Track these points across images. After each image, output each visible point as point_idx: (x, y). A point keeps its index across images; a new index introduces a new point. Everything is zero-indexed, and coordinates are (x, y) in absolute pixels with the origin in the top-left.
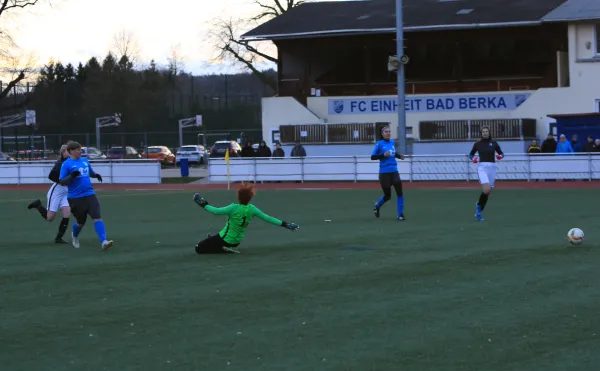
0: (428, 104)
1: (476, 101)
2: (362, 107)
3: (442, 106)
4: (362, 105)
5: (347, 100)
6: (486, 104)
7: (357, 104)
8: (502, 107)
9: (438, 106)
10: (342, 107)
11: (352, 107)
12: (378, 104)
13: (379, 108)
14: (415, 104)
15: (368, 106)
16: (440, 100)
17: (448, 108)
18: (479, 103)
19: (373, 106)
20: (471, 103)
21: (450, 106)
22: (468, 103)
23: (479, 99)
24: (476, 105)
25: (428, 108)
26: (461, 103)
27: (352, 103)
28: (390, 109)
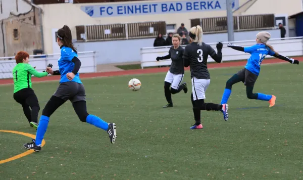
0: (163, 8)
1: (199, 4)
2: (110, 12)
3: (173, 9)
4: (110, 10)
5: (96, 6)
6: (206, 6)
7: (105, 9)
8: (218, 8)
9: (170, 9)
10: (92, 12)
11: (101, 11)
12: (123, 8)
13: (123, 11)
14: (152, 8)
15: (115, 10)
16: (172, 5)
17: (177, 10)
18: (201, 6)
19: (118, 10)
20: (195, 6)
21: (179, 8)
22: (193, 6)
23: (201, 3)
24: (199, 7)
25: (163, 11)
26: (187, 6)
27: (101, 8)
28: (132, 12)
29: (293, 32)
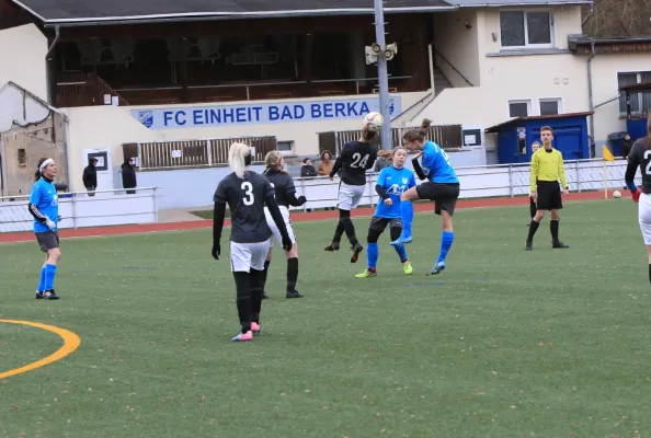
0: (271, 113)
1: (333, 107)
2: (181, 120)
3: (289, 115)
4: (180, 116)
5: (157, 110)
6: (346, 110)
7: (173, 116)
8: (365, 114)
9: (284, 115)
10: (151, 119)
11: (166, 119)
12: (203, 114)
13: (203, 119)
14: (253, 113)
15: (189, 118)
16: (286, 108)
17: (296, 117)
18: (337, 110)
19: (195, 117)
20: (325, 110)
21: (299, 114)
22: (322, 110)
23: (337, 105)
24: (333, 112)
25: (271, 118)
26: (313, 111)
27: (166, 113)
28: (219, 121)
29: (494, 156)
